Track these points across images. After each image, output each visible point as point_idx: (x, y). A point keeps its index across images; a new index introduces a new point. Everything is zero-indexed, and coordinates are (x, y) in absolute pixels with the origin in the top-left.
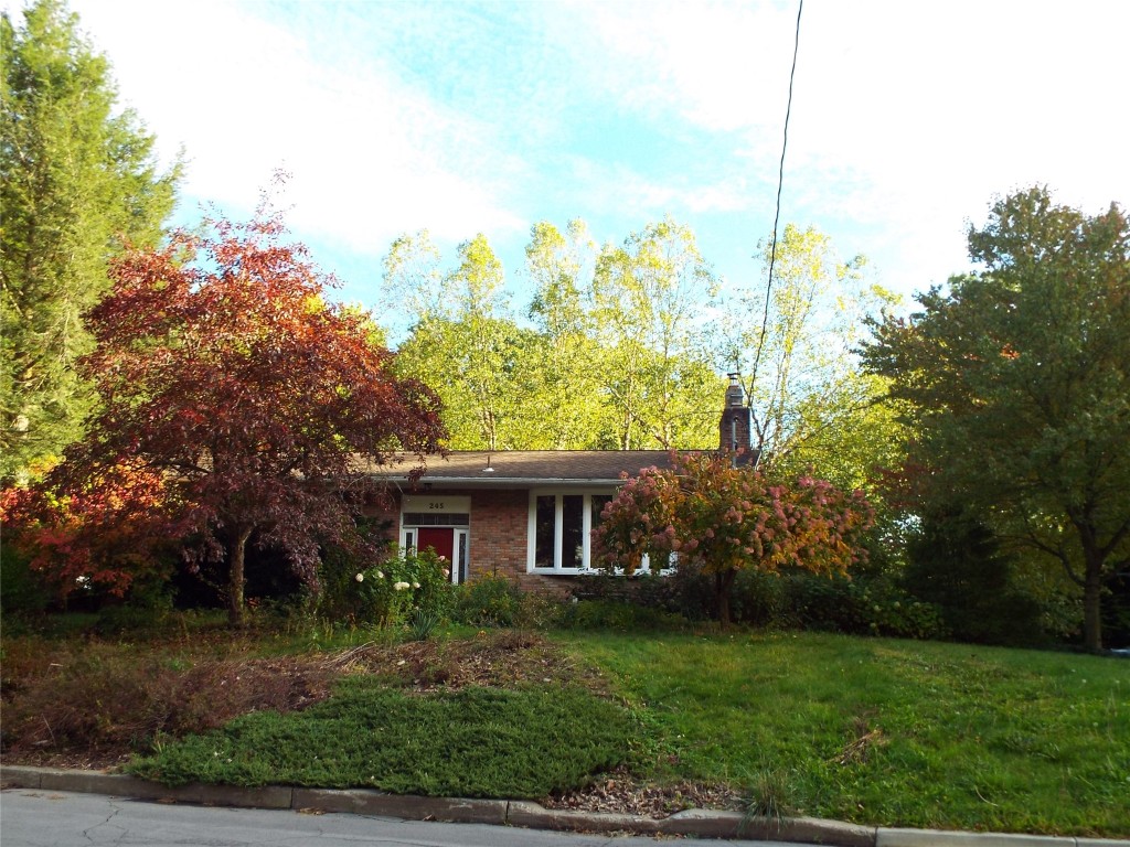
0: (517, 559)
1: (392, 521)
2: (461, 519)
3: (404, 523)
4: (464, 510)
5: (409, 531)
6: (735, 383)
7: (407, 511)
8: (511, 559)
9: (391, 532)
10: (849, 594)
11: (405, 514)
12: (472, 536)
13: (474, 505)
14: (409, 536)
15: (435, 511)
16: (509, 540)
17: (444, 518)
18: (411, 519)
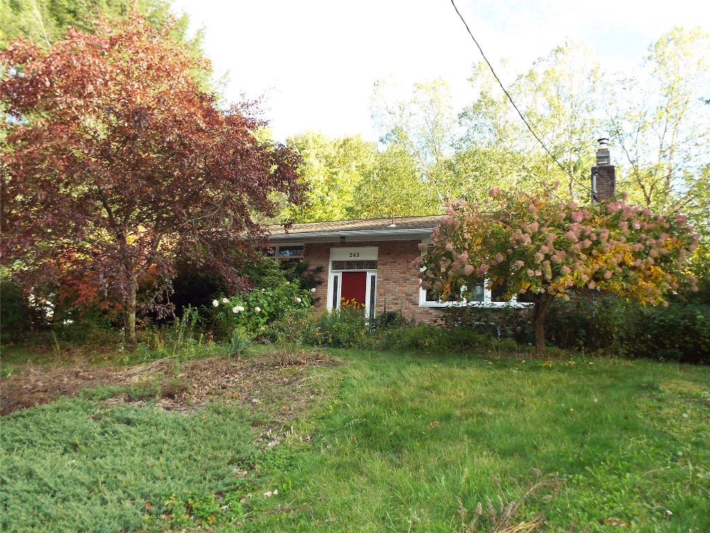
0: (411, 295)
1: (322, 268)
2: (372, 265)
3: (333, 269)
4: (374, 257)
5: (336, 274)
6: (604, 146)
7: (334, 260)
8: (407, 295)
9: (322, 275)
10: (694, 324)
11: (333, 262)
12: (379, 277)
13: (380, 254)
14: (336, 278)
15: (353, 259)
16: (406, 280)
17: (360, 264)
18: (337, 265)
